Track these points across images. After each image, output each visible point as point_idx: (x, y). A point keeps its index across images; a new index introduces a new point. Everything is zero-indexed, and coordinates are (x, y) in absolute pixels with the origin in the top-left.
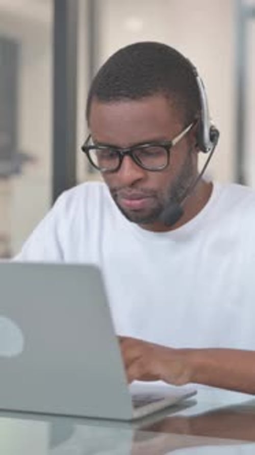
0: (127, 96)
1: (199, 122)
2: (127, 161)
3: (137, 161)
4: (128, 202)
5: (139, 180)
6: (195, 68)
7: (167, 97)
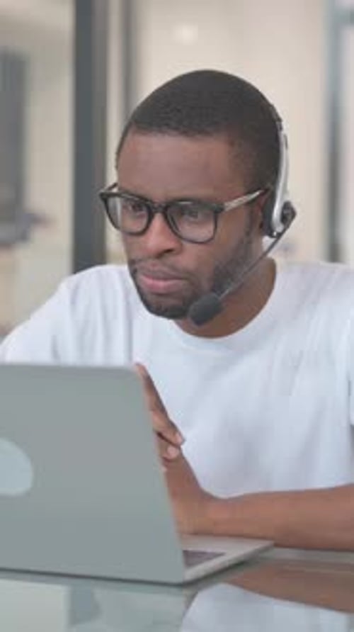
0: (176, 129)
1: (269, 193)
2: (158, 221)
3: (171, 224)
4: (150, 282)
5: (169, 251)
6: (280, 120)
7: (232, 144)
